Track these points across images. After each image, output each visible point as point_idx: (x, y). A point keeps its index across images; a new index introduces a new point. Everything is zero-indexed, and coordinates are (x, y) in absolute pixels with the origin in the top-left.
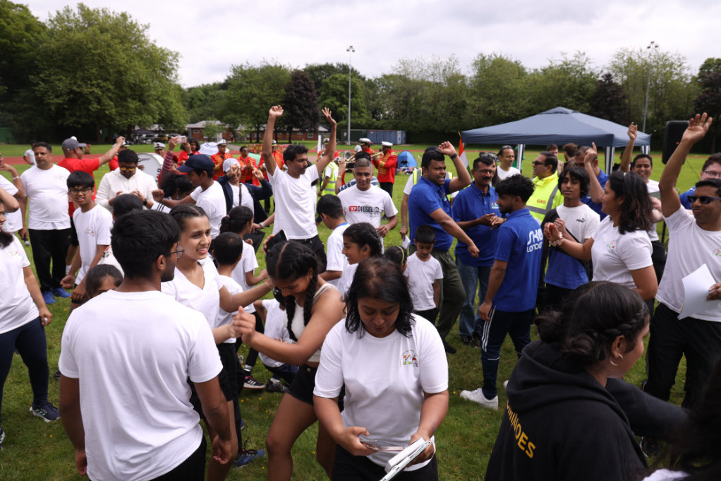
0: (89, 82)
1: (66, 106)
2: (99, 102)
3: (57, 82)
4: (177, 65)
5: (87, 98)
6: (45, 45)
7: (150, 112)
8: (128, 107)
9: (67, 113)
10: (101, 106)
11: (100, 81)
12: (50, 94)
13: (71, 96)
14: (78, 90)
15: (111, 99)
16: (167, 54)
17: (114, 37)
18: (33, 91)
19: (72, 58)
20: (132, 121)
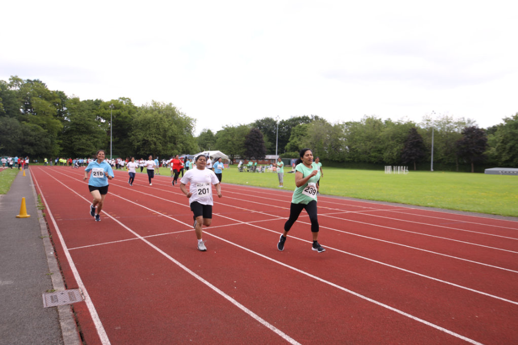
0: (152, 136)
1: (141, 146)
2: (155, 144)
3: (139, 136)
5: (150, 142)
7: (177, 149)
8: (168, 147)
9: (142, 149)
10: (156, 146)
11: (156, 135)
12: (135, 141)
13: (144, 142)
14: (147, 139)
15: (160, 143)
16: (191, 119)
17: (164, 115)
18: (129, 139)
19: (146, 125)
20: (169, 153)
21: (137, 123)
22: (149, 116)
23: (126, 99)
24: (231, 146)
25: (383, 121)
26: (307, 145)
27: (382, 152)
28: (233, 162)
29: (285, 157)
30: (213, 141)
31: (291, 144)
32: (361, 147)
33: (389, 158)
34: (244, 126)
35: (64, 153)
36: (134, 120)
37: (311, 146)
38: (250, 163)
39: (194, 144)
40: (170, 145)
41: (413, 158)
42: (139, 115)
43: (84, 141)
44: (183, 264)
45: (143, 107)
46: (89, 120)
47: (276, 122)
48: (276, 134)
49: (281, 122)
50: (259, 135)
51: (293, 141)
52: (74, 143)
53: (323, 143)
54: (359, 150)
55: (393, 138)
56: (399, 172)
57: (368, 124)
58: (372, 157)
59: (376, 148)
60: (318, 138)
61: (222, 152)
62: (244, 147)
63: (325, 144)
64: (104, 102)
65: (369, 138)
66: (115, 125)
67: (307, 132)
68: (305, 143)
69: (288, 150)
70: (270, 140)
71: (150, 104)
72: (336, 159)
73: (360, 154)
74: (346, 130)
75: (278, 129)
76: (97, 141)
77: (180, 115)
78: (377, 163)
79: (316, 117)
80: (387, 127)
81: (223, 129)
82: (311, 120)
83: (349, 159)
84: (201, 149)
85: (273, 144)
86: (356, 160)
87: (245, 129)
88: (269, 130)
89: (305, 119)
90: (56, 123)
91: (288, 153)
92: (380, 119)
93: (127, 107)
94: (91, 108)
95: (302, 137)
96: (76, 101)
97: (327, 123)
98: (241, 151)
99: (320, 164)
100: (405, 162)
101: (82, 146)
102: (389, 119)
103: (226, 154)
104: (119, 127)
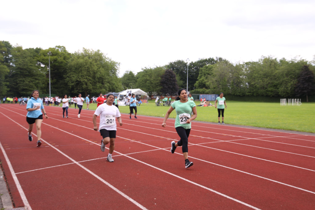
0: (83, 77)
1: (75, 86)
2: (86, 84)
3: (73, 78)
4: (119, 68)
5: (82, 83)
6: (70, 64)
7: (105, 88)
8: (97, 86)
9: (75, 88)
10: (87, 86)
11: (87, 77)
12: (70, 82)
13: (77, 82)
14: (79, 80)
15: (91, 84)
16: (116, 63)
17: (93, 60)
18: (65, 81)
19: (78, 68)
20: (98, 91)
21: (71, 67)
22: (81, 61)
23: (62, 47)
24: (149, 85)
25: (278, 60)
26: (212, 83)
27: (278, 87)
28: (151, 98)
29: (194, 93)
30: (134, 81)
31: (199, 82)
32: (259, 83)
33: (284, 92)
34: (160, 67)
35: (12, 93)
36: (68, 64)
37: (216, 83)
38: (166, 99)
39: (119, 84)
40: (98, 85)
41: (306, 91)
42: (73, 60)
43: (27, 82)
44: (111, 184)
45: (76, 54)
46: (31, 65)
47: (186, 64)
48: (186, 73)
49: (190, 63)
50: (172, 75)
51: (201, 79)
52: (19, 85)
53: (226, 80)
54: (258, 86)
55: (287, 75)
56: (293, 104)
57: (265, 64)
58: (269, 91)
59: (272, 83)
60: (222, 76)
61: (142, 89)
62: (161, 85)
63: (228, 81)
64: (43, 50)
65: (266, 75)
66: (52, 69)
67: (212, 72)
68: (211, 81)
69: (197, 87)
70: (181, 79)
71: (81, 51)
72: (238, 94)
73: (258, 89)
74: (246, 69)
75: (188, 69)
76: (38, 83)
77: (107, 60)
78: (273, 96)
79: (220, 59)
80: (281, 66)
81: (142, 71)
82: (216, 62)
83: (249, 94)
84: (124, 88)
85: (184, 82)
86: (255, 95)
87: (161, 71)
88: (180, 70)
89: (211, 61)
90: (4, 68)
91: (197, 90)
92: (276, 59)
93: (62, 53)
94: (32, 55)
95: (209, 76)
96: (19, 49)
97: (230, 64)
98: (158, 89)
99: (224, 98)
100: (298, 95)
101: (26, 86)
102: (284, 58)
103: (145, 91)
104: (56, 71)
